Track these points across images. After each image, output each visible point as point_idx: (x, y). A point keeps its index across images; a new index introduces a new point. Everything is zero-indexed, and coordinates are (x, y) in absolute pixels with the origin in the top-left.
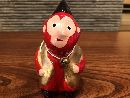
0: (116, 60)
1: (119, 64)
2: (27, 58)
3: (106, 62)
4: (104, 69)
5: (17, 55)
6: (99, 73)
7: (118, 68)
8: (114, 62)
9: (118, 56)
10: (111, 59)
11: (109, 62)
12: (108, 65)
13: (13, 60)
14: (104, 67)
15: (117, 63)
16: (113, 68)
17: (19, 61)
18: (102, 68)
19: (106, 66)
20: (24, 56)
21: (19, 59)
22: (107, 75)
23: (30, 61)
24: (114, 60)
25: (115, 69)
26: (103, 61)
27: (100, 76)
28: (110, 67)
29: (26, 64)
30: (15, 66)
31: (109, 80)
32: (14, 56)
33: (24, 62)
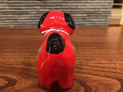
0: (117, 56)
1: (119, 60)
3: (107, 58)
4: (107, 66)
5: (18, 53)
6: (103, 70)
7: (120, 64)
8: (115, 58)
9: (117, 52)
10: (111, 55)
11: (110, 58)
12: (110, 61)
13: (15, 58)
14: (107, 64)
15: (118, 59)
17: (21, 59)
18: (104, 65)
19: (108, 62)
20: (26, 54)
21: (21, 57)
22: (111, 72)
23: (33, 59)
24: (115, 55)
25: (118, 65)
26: (104, 57)
27: (104, 73)
28: (113, 64)
30: (18, 65)
31: (113, 77)
32: (16, 54)
33: (27, 60)
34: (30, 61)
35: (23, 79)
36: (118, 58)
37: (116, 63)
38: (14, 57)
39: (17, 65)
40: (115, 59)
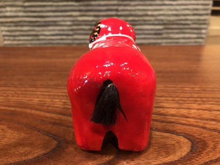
0: (196, 95)
1: (200, 102)
2: (33, 91)
3: (177, 99)
4: (173, 111)
5: (15, 87)
6: (163, 120)
7: (198, 109)
8: (191, 99)
9: (200, 88)
10: (185, 93)
11: (183, 99)
12: (180, 104)
13: (8, 96)
14: (173, 108)
15: (196, 101)
16: (190, 109)
17: (18, 97)
18: (168, 110)
19: (177, 105)
20: (28, 89)
21: (18, 94)
22: (178, 123)
23: (38, 98)
24: (193, 94)
25: (193, 111)
26: (171, 97)
27: (163, 124)
28: (184, 108)
29: (30, 102)
30: (10, 106)
31: (180, 131)
32: (11, 88)
33: (28, 99)
34: (32, 100)
35: (10, 131)
36: (198, 99)
37: (191, 107)
38: (5, 93)
39: (7, 108)
40: (192, 101)
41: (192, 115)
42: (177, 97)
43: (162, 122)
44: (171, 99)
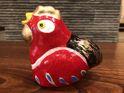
0: (120, 65)
1: (123, 68)
2: (25, 61)
3: (109, 66)
5: (16, 59)
7: (123, 72)
9: (121, 61)
11: (112, 66)
12: (111, 69)
13: (11, 63)
14: (108, 71)
15: (121, 68)
17: (17, 63)
18: (105, 71)
20: (23, 60)
22: (112, 78)
25: (120, 72)
28: (115, 71)
30: (12, 68)
31: (114, 82)
33: (23, 64)
34: (25, 65)
35: (13, 79)
38: (10, 61)
40: (118, 67)
41: (120, 74)
42: (109, 65)
43: (103, 77)
44: (105, 66)
